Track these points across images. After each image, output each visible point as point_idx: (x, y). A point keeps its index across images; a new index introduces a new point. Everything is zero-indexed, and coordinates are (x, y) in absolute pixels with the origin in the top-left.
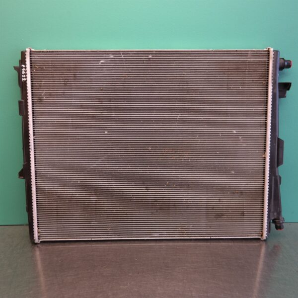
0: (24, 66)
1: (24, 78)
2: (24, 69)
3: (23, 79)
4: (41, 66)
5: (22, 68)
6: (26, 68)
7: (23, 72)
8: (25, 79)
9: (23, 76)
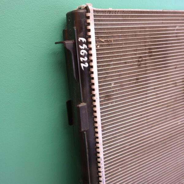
0: (84, 40)
1: (84, 62)
2: (85, 46)
3: (82, 65)
4: (107, 37)
5: (81, 43)
6: (88, 43)
7: (83, 52)
8: (86, 65)
9: (82, 59)
